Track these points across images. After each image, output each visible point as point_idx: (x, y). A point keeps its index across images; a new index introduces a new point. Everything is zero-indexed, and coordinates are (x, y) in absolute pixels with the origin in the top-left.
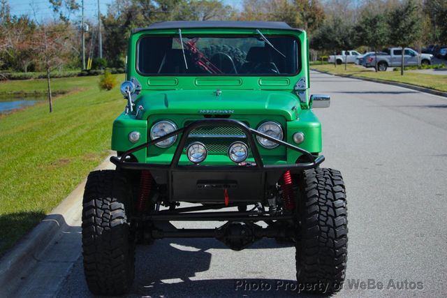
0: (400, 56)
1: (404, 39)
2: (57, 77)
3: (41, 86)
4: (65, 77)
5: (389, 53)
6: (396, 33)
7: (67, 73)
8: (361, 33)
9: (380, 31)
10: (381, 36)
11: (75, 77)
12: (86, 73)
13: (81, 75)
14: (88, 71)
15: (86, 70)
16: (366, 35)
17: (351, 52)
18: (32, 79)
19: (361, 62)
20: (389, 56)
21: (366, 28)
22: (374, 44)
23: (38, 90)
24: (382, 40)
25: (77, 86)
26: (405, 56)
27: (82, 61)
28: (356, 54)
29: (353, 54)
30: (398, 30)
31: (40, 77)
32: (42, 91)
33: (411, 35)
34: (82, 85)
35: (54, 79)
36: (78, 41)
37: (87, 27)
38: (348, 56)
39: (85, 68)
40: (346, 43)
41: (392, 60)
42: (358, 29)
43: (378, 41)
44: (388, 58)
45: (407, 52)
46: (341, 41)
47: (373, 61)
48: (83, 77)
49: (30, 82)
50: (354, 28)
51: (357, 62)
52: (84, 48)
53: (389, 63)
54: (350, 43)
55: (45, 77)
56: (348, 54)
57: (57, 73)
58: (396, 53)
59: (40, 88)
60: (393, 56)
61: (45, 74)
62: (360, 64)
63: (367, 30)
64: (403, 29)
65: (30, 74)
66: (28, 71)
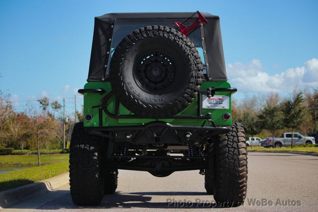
0: (291, 138)
1: (294, 123)
2: (45, 154)
3: (33, 159)
4: (50, 153)
5: (283, 136)
6: (288, 118)
7: (52, 151)
8: (262, 120)
9: (276, 119)
10: (278, 122)
11: (58, 154)
12: (66, 151)
13: (62, 153)
14: (67, 150)
15: (66, 149)
16: (266, 121)
17: (255, 138)
18: (27, 155)
19: (263, 144)
20: (283, 139)
21: (266, 116)
22: (272, 128)
23: (31, 163)
24: (278, 125)
25: (59, 160)
26: (294, 138)
27: (63, 145)
28: (259, 140)
29: (257, 139)
30: (290, 115)
31: (32, 154)
32: (34, 163)
33: (299, 119)
34: (63, 159)
35: (42, 155)
36: (61, 132)
37: (67, 119)
38: (253, 141)
39: (65, 148)
40: (252, 130)
41: (285, 141)
42: (261, 117)
43: (275, 126)
44: (282, 140)
45: (296, 136)
46: (248, 127)
47: (272, 141)
48: (63, 154)
49: (26, 157)
50: (258, 116)
51: (260, 144)
52: (65, 136)
53: (283, 143)
54: (255, 129)
55: (36, 154)
56: (254, 139)
57: (45, 151)
58: (288, 136)
59: (32, 161)
60: (286, 138)
61: (36, 151)
62: (262, 146)
63: (267, 118)
64: (293, 115)
65: (26, 151)
66: (24, 149)
